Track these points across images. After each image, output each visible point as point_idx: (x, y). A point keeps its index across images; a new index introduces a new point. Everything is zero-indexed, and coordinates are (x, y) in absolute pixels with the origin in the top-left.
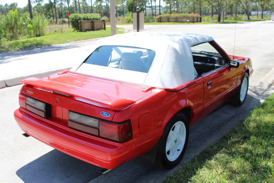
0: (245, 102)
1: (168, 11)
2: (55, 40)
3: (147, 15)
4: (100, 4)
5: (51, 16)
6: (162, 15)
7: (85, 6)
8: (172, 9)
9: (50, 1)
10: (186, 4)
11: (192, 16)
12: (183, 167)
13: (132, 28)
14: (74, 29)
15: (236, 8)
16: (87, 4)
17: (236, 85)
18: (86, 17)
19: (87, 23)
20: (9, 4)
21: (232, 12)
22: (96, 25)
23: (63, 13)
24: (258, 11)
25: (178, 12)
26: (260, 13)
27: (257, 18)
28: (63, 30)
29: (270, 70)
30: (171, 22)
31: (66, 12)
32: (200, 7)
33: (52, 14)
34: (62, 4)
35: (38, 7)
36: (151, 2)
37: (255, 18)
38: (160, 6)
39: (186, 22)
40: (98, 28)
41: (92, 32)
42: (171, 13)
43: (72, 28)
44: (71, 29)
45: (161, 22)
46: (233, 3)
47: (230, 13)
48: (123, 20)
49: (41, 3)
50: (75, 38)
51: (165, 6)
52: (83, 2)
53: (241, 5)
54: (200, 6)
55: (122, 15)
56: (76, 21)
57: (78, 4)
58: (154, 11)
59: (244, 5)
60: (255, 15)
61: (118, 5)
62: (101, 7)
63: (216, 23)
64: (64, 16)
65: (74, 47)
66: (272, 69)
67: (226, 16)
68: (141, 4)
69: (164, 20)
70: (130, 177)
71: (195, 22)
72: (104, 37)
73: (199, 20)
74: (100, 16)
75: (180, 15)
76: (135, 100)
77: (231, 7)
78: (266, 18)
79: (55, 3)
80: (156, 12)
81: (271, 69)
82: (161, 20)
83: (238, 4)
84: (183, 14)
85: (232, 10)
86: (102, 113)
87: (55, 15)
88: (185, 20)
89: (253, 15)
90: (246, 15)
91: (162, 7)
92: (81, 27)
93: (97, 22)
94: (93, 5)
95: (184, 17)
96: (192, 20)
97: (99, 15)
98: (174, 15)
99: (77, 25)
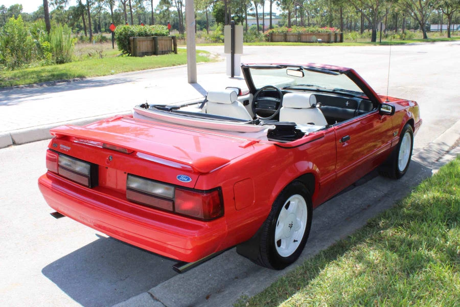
0: (406, 174)
1: (284, 22)
2: (90, 70)
3: (249, 28)
4: (166, 8)
5: (81, 29)
6: (274, 30)
7: (141, 12)
8: (293, 20)
9: (80, 3)
10: (316, 10)
11: (327, 32)
12: (301, 266)
13: (223, 51)
14: (121, 51)
15: (404, 19)
16: (144, 8)
17: (391, 144)
18: (143, 31)
19: (145, 41)
20: (8, 7)
21: (396, 25)
22: (161, 44)
23: (103, 23)
24: (442, 23)
25: (302, 24)
26: (445, 27)
27: (441, 35)
28: (103, 54)
29: (454, 124)
30: (289, 42)
31: (107, 21)
32: (341, 16)
33: (82, 24)
34: (100, 7)
35: (59, 13)
36: (255, 7)
37: (437, 36)
38: (271, 14)
39: (316, 42)
40: (164, 50)
41: (154, 58)
42: (290, 25)
43: (120, 50)
44: (117, 50)
45: (272, 41)
46: (399, 10)
47: (393, 28)
48: (206, 37)
49: (63, 5)
50: (124, 66)
51: (281, 13)
52: (137, 4)
53: (413, 14)
54: (341, 14)
55: (204, 29)
56: (125, 38)
57: (128, 8)
58: (261, 22)
59: (418, 13)
60: (437, 31)
61: (199, 11)
62: (169, 14)
63: (368, 43)
64: (103, 29)
65: (125, 81)
66: (458, 123)
67: (386, 32)
68: (237, 10)
69: (277, 38)
70: (219, 281)
71: (332, 42)
72: (174, 65)
73: (339, 39)
74: (168, 30)
75: (306, 29)
76: (230, 159)
77: (395, 16)
78: (456, 37)
79: (88, 5)
80: (263, 25)
81: (456, 122)
82: (273, 37)
83: (408, 11)
84: (312, 29)
85: (397, 22)
86: (179, 177)
87: (87, 26)
88: (314, 38)
89: (433, 32)
90: (421, 31)
91: (275, 16)
92: (135, 47)
93: (162, 40)
94: (154, 11)
95: (313, 33)
96: (326, 38)
97: (165, 27)
98: (295, 30)
99: (128, 45)
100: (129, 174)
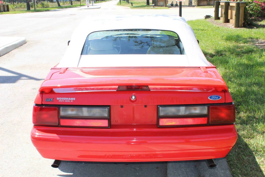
71: (2, 12)
73: (6, 9)
100: (159, 105)
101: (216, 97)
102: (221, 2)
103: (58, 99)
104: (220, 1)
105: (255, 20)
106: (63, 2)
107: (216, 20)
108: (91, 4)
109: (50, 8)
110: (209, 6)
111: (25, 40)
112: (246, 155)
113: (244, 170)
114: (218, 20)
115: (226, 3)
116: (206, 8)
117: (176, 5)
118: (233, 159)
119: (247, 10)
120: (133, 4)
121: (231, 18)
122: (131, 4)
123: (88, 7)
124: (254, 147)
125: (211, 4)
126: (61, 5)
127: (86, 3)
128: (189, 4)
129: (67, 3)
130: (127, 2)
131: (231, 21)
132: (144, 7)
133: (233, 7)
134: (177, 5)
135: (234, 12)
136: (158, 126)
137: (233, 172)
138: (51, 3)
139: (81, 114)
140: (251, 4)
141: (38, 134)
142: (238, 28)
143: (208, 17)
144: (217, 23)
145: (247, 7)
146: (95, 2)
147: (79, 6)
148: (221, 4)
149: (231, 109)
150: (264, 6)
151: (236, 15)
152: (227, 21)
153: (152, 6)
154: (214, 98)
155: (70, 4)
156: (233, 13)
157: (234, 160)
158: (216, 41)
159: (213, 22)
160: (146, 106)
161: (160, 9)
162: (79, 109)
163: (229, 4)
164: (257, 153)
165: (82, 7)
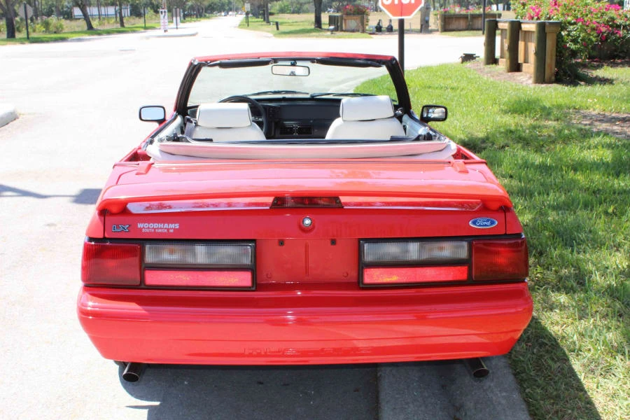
100: (363, 239)
101: (488, 221)
102: (501, 22)
103: (140, 225)
104: (498, 19)
105: (584, 66)
106: (99, 18)
107: (489, 66)
108: (173, 25)
109: (65, 33)
110: (472, 32)
111: (14, 112)
112: (556, 359)
113: (550, 389)
114: (494, 65)
115: (512, 23)
116: (463, 36)
117: (390, 29)
118: (526, 368)
119: (563, 41)
120: (279, 26)
121: (526, 61)
122: (275, 27)
123: (165, 31)
124: (574, 343)
125: (476, 26)
126: (94, 26)
127: (162, 21)
128: (422, 26)
129: (109, 23)
130: (264, 20)
131: (525, 67)
132: (308, 34)
133: (530, 34)
134: (392, 27)
135: (532, 47)
136: (361, 286)
137: (527, 395)
138: (68, 21)
139: (190, 260)
140: (572, 27)
141: (92, 304)
142: (542, 83)
143: (468, 57)
144: (490, 72)
145: (563, 33)
146: (182, 19)
147: (143, 30)
148: (500, 25)
149: (520, 251)
150: (605, 32)
151: (536, 54)
152: (515, 67)
153: (328, 30)
154: (482, 224)
155: (119, 25)
156: (528, 50)
157: (528, 369)
158: (487, 116)
159: (480, 69)
160: (333, 242)
161: (349, 38)
162: (188, 247)
163: (520, 28)
164: (580, 355)
165: (150, 33)
